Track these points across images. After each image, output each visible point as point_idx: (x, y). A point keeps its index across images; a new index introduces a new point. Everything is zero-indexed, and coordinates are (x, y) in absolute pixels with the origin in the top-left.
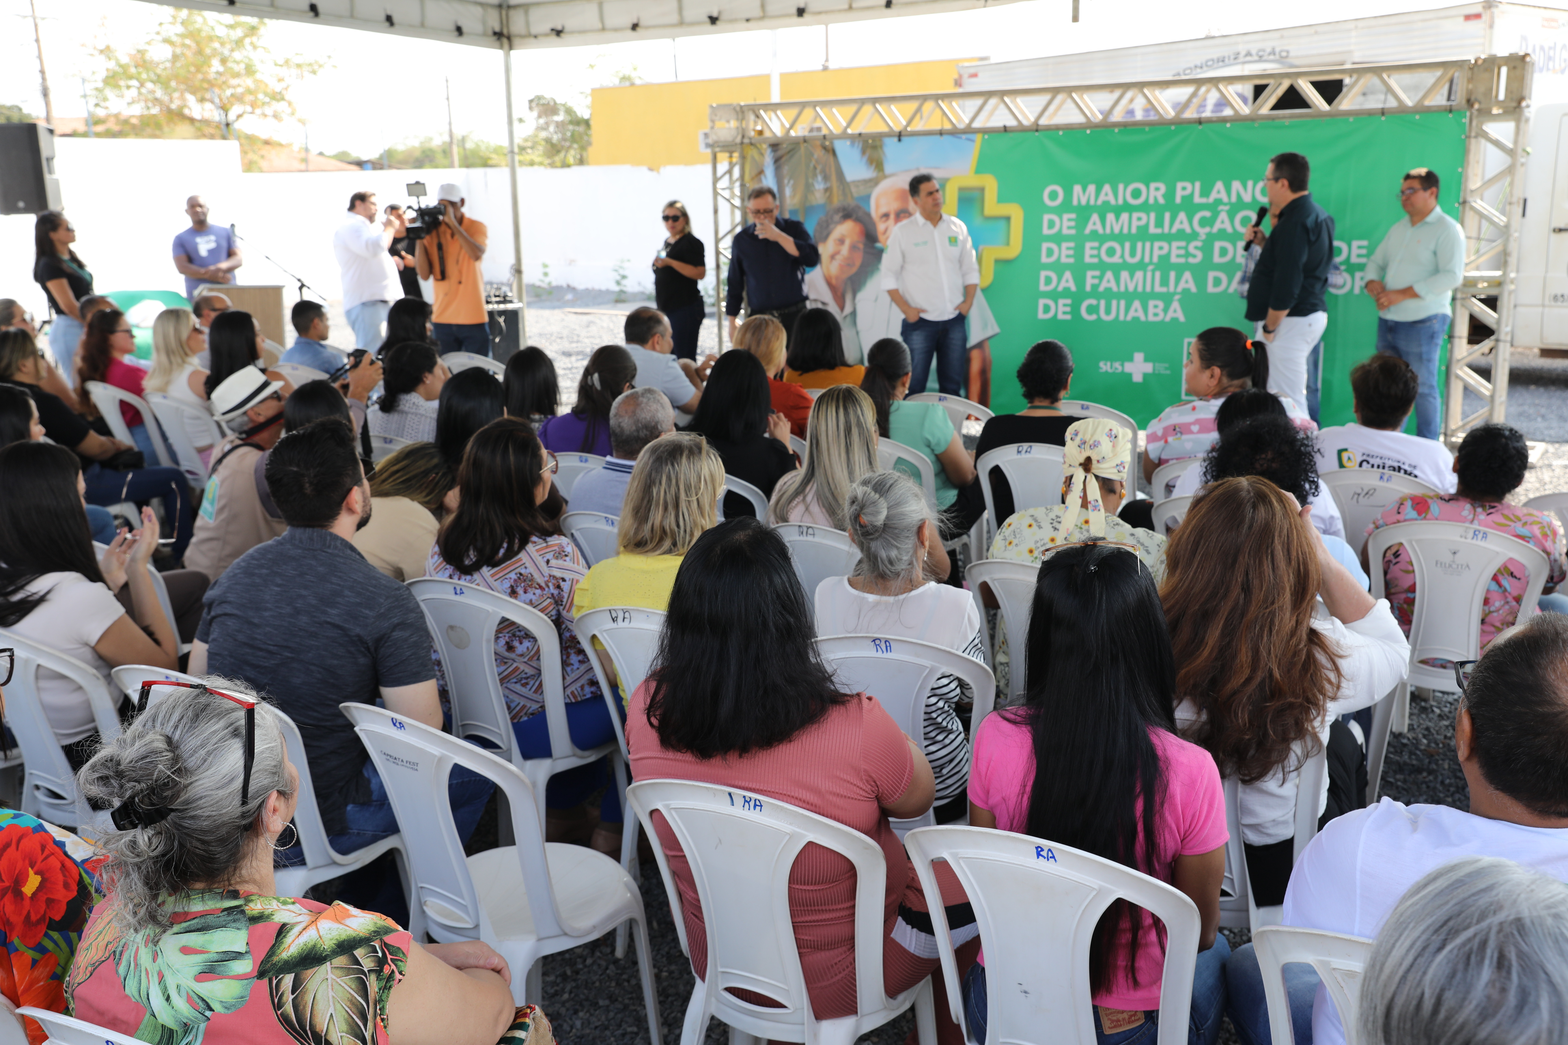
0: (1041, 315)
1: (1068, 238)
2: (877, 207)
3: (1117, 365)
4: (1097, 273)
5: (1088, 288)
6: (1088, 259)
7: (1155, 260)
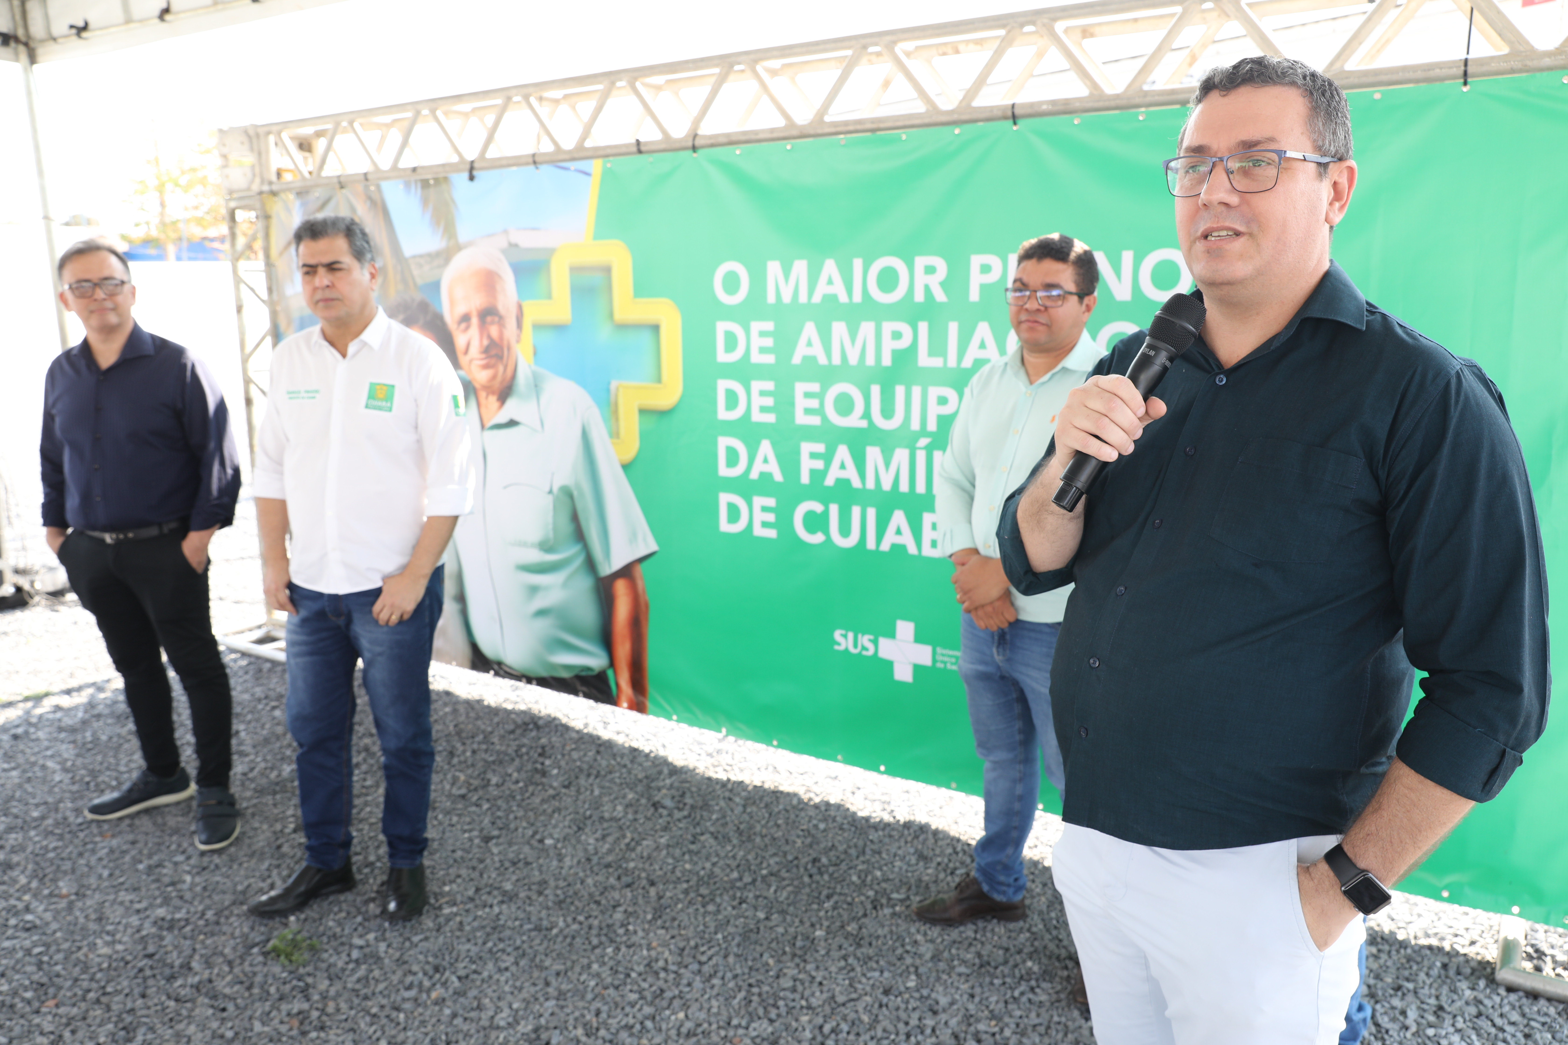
0: (725, 527)
1: (762, 372)
2: (452, 302)
3: (865, 640)
4: (820, 448)
5: (805, 479)
6: (801, 419)
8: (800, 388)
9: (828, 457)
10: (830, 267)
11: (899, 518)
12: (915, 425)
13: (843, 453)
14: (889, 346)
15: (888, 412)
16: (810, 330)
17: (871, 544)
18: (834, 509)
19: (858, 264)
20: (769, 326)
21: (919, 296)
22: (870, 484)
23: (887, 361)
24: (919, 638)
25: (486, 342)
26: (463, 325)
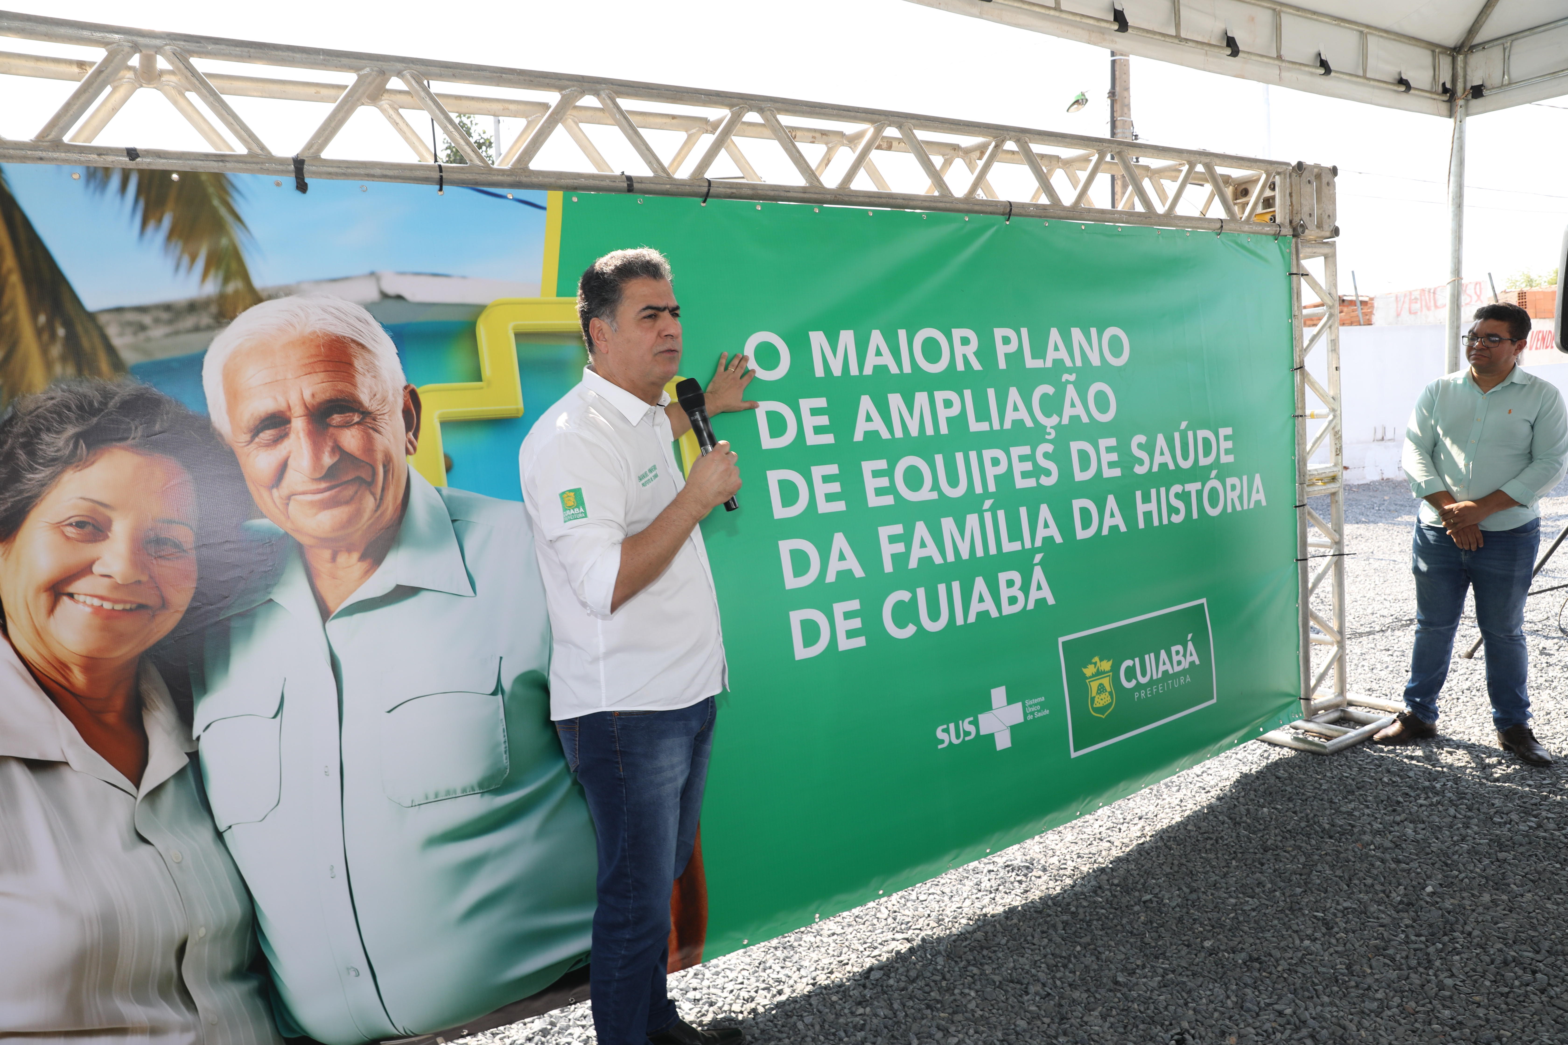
0: (801, 653)
1: (821, 455)
3: (967, 725)
4: (898, 529)
5: (888, 567)
6: (873, 501)
7: (992, 488)
8: (868, 467)
9: (907, 539)
10: (877, 338)
11: (979, 586)
12: (979, 489)
13: (921, 530)
14: (942, 413)
15: (952, 479)
16: (867, 403)
17: (959, 618)
18: (921, 594)
19: (902, 334)
20: (822, 403)
22: (950, 556)
23: (943, 428)
24: (1010, 700)
25: (328, 460)
26: (267, 435)
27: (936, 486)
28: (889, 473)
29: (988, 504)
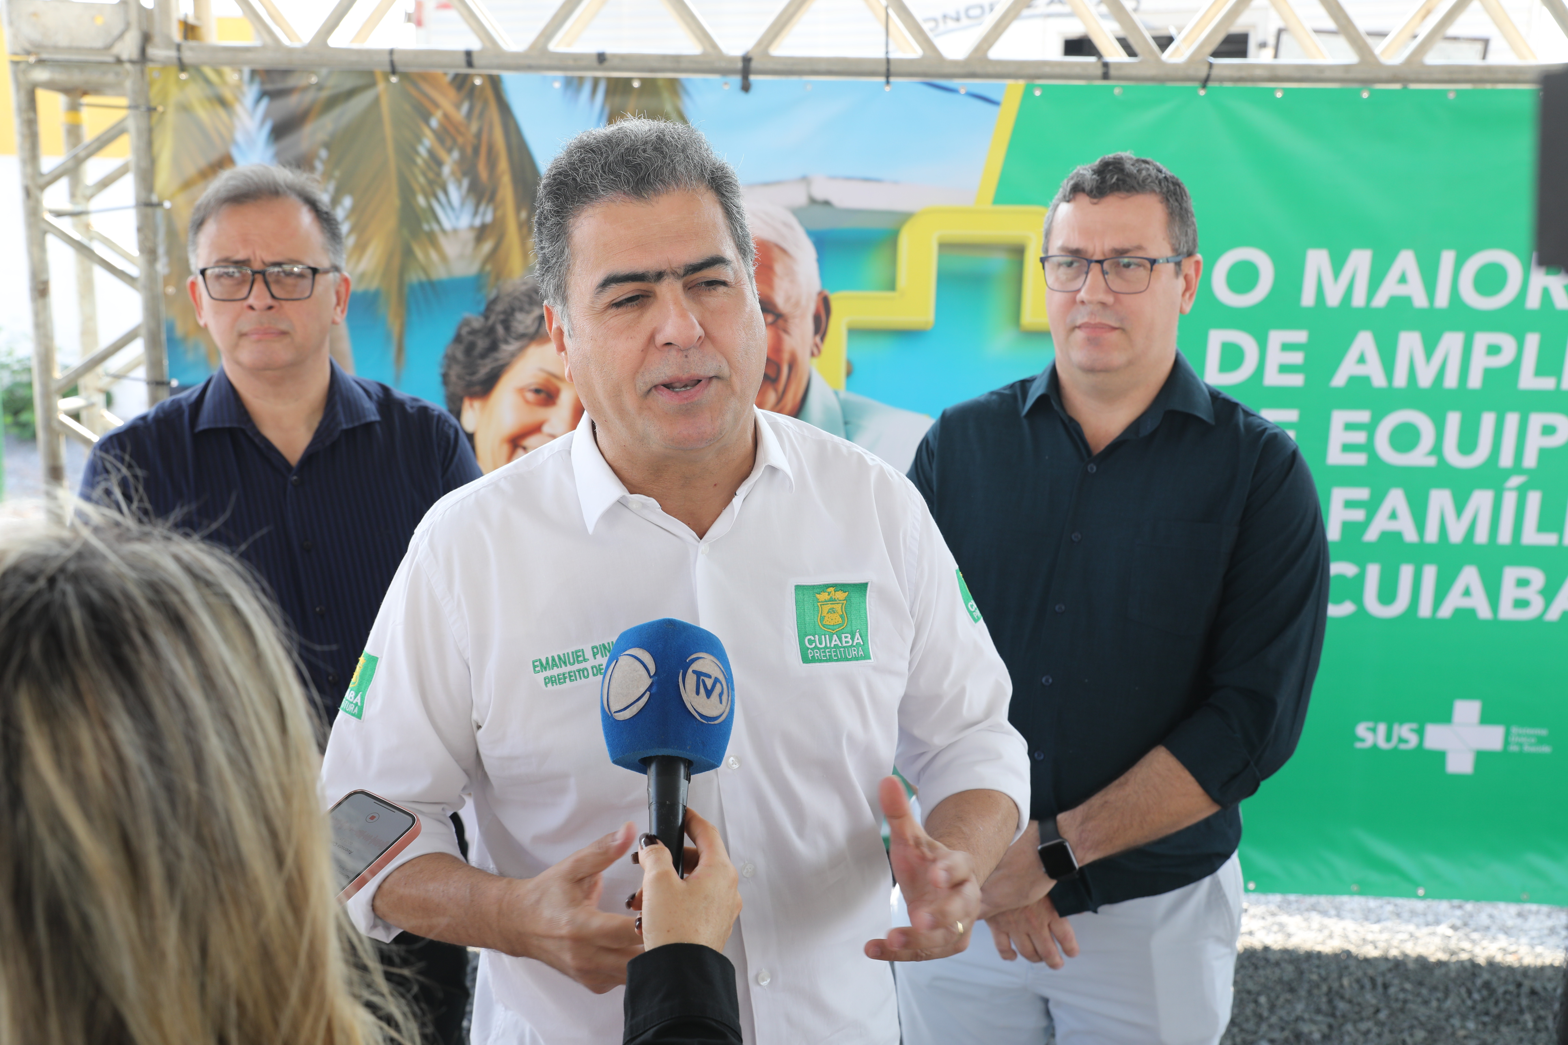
1: (1281, 397)
3: (1406, 731)
4: (1362, 494)
5: (1334, 535)
6: (1337, 458)
8: (1339, 418)
9: (1371, 507)
10: (1406, 261)
11: (1469, 576)
12: (1506, 460)
13: (1396, 498)
14: (1480, 362)
15: (1467, 445)
16: (1365, 342)
17: (1425, 610)
18: (1373, 572)
19: (1448, 258)
20: (1300, 336)
21: (1533, 301)
22: (1432, 535)
23: (1475, 381)
24: (1486, 719)
27: (1437, 450)
28: (1370, 428)
29: (1515, 481)
